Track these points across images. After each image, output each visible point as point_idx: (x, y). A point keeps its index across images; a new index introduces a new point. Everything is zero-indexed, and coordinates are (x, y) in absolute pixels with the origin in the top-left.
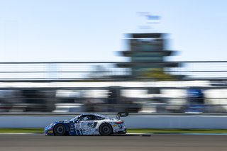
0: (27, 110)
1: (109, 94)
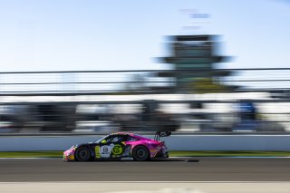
0: (44, 129)
1: (143, 109)
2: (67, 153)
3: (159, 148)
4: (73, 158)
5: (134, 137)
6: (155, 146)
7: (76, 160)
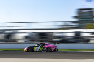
2: (25, 49)
3: (55, 48)
4: (27, 51)
5: (47, 44)
6: (53, 47)
7: (28, 51)
